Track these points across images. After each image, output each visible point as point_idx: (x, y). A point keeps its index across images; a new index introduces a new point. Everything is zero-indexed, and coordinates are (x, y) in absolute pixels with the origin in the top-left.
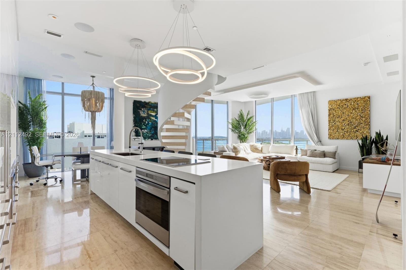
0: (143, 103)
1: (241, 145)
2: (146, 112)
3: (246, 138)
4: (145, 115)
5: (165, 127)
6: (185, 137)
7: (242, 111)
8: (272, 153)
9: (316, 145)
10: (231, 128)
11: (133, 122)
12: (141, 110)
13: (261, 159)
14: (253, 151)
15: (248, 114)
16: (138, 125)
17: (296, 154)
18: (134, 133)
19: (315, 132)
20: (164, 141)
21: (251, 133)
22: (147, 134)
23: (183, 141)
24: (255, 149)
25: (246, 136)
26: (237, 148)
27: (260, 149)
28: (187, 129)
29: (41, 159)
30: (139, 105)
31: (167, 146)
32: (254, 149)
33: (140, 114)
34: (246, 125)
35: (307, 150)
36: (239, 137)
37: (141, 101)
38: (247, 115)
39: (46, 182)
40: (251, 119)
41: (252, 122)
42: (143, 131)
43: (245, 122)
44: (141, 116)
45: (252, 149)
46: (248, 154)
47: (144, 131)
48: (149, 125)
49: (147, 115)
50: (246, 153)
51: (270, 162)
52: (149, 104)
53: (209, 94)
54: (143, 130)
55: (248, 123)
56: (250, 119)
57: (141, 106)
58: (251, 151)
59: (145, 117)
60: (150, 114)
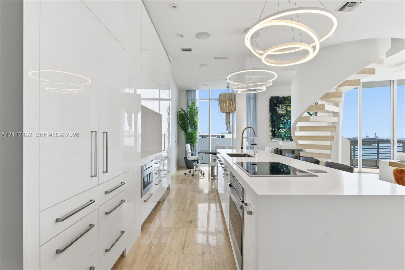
0: (281, 99)
2: (284, 109)
4: (283, 113)
6: (330, 138)
11: (270, 121)
12: (278, 106)
16: (275, 123)
18: (271, 132)
20: (300, 142)
22: (285, 134)
23: (328, 143)
28: (333, 127)
29: (192, 155)
30: (276, 102)
33: (277, 112)
37: (279, 97)
39: (193, 174)
42: (281, 131)
44: (278, 113)
47: (282, 131)
48: (288, 124)
49: (285, 112)
52: (288, 99)
53: (372, 72)
54: (280, 129)
57: (279, 102)
59: (283, 114)
60: (289, 110)
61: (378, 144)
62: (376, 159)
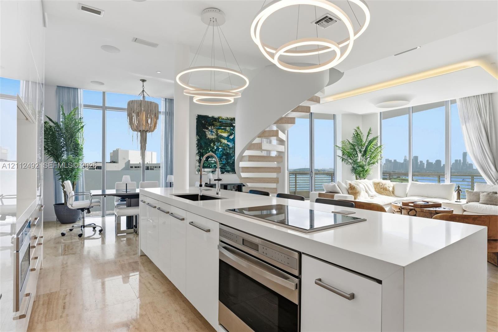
0: (210, 119)
1: (360, 183)
2: (214, 133)
3: (366, 171)
4: (213, 137)
5: (247, 153)
6: (278, 170)
7: (358, 128)
8: (412, 196)
9: (494, 183)
10: (341, 156)
11: (197, 147)
12: (207, 129)
13: (399, 206)
14: (379, 192)
15: (369, 133)
16: (204, 151)
17: (457, 199)
18: (198, 162)
19: (493, 162)
20: (244, 175)
21: (373, 163)
22: (215, 164)
23: (274, 175)
24: (382, 190)
25: (366, 168)
26: (356, 187)
27: (391, 189)
28: (280, 156)
30: (205, 123)
31: (247, 184)
32: (381, 189)
33: (206, 136)
34: (365, 152)
35: (480, 192)
36: (354, 170)
37: (208, 116)
38: (368, 136)
39: (81, 233)
40: (374, 143)
41: (376, 147)
42: (210, 160)
43: (364, 146)
44: (207, 137)
45: (377, 189)
46: (373, 196)
47: (212, 160)
48: (218, 151)
49: (216, 137)
50: (369, 196)
51: (416, 211)
52: (218, 120)
53: (317, 100)
54: (210, 159)
55: (369, 148)
56: (373, 141)
57: (207, 124)
58: (375, 191)
59: (213, 139)
60: (220, 135)
61: (296, 175)
62: (295, 191)
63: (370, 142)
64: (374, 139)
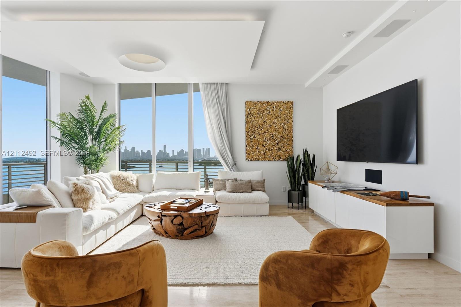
1: (93, 179)
3: (100, 160)
7: (88, 98)
8: (159, 189)
9: (230, 170)
10: (60, 138)
13: (158, 213)
14: (121, 191)
15: (103, 109)
17: (206, 190)
19: (229, 149)
21: (110, 149)
24: (124, 185)
25: (101, 155)
26: (86, 189)
27: (134, 183)
32: (122, 184)
34: (99, 132)
38: (102, 112)
40: (111, 121)
41: (113, 128)
43: (96, 126)
45: (116, 186)
46: (113, 198)
50: (107, 199)
51: (183, 218)
55: (104, 128)
56: (109, 119)
58: (115, 188)
63: (106, 121)
64: (111, 117)
